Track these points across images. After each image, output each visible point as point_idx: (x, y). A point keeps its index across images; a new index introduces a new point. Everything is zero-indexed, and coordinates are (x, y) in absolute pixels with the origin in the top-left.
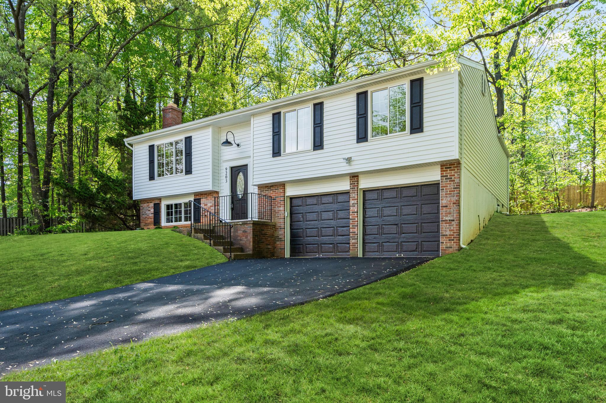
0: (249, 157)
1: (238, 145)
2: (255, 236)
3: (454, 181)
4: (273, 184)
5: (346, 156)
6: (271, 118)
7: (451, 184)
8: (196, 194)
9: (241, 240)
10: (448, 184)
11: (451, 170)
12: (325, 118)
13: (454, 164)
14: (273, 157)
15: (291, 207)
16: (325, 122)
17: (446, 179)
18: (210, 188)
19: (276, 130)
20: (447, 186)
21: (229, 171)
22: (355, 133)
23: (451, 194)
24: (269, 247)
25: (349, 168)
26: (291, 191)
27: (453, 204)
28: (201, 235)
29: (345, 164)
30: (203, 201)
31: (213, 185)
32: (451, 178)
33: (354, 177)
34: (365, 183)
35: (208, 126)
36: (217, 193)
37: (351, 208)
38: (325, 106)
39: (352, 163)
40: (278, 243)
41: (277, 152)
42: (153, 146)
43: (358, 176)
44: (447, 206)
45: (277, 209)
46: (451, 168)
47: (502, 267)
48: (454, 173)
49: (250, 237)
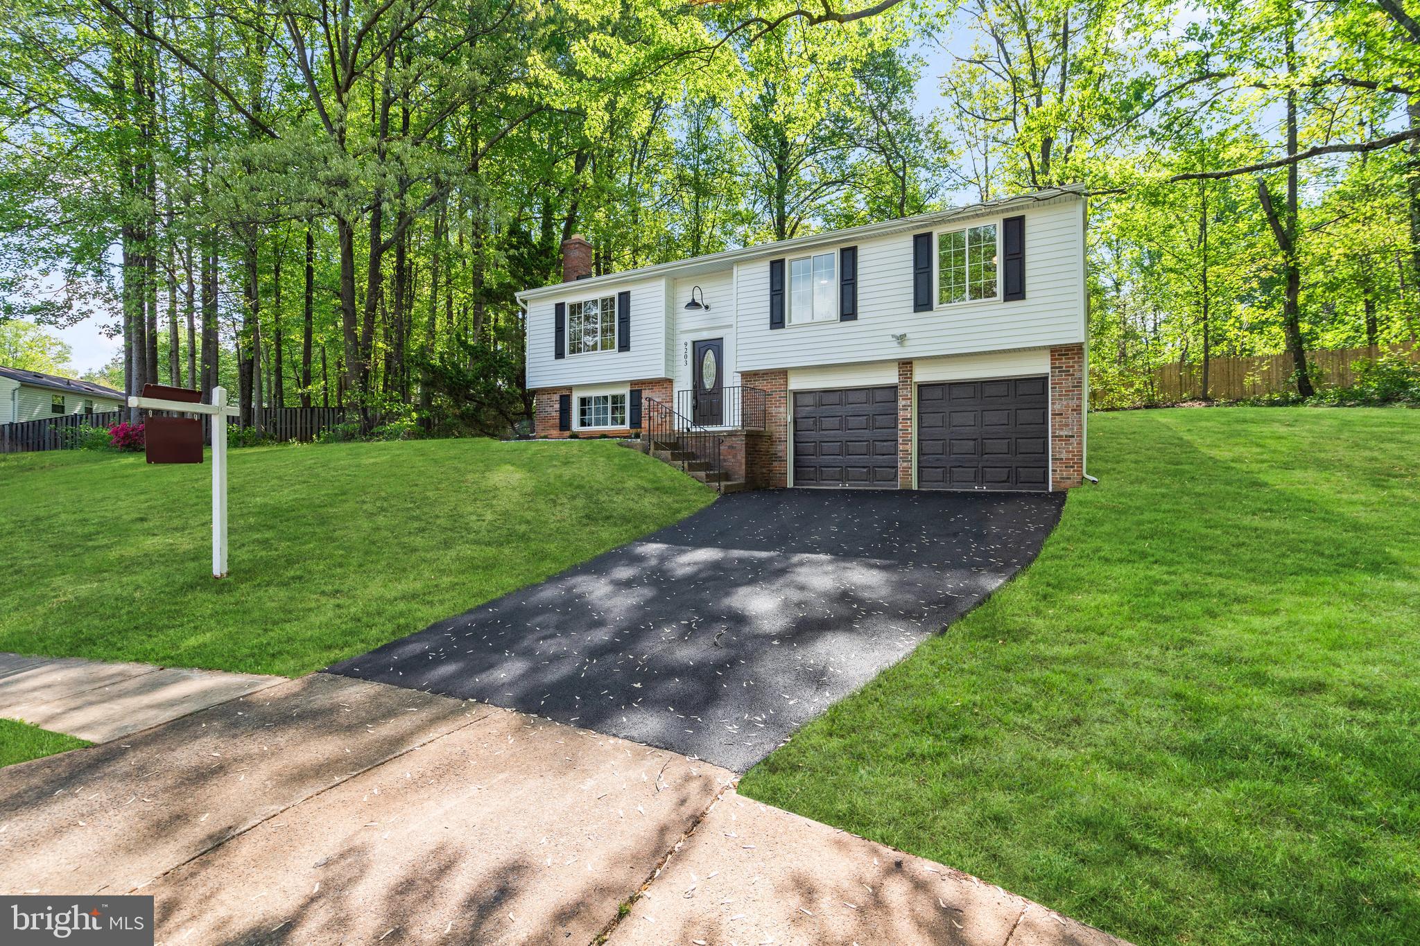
0: (731, 326)
1: (707, 307)
2: (748, 453)
4: (767, 372)
5: (898, 332)
6: (769, 268)
7: (1067, 379)
8: (633, 383)
9: (725, 460)
10: (1063, 380)
11: (1069, 358)
12: (859, 272)
13: (1073, 350)
14: (771, 328)
15: (795, 406)
16: (859, 278)
18: (660, 373)
19: (777, 287)
20: (1062, 383)
21: (690, 347)
22: (912, 296)
23: (1069, 395)
24: (764, 470)
25: (900, 350)
26: (796, 384)
27: (1072, 410)
28: (667, 454)
29: (895, 344)
30: (645, 394)
31: (667, 370)
32: (1068, 371)
33: (906, 365)
34: (922, 375)
35: (660, 276)
36: (670, 381)
37: (901, 413)
38: (860, 253)
39: (907, 343)
40: (775, 464)
41: (777, 321)
42: (563, 304)
43: (912, 364)
44: (1061, 414)
45: (773, 410)
46: (1068, 355)
47: (1174, 551)
48: (1074, 362)
49: (742, 456)
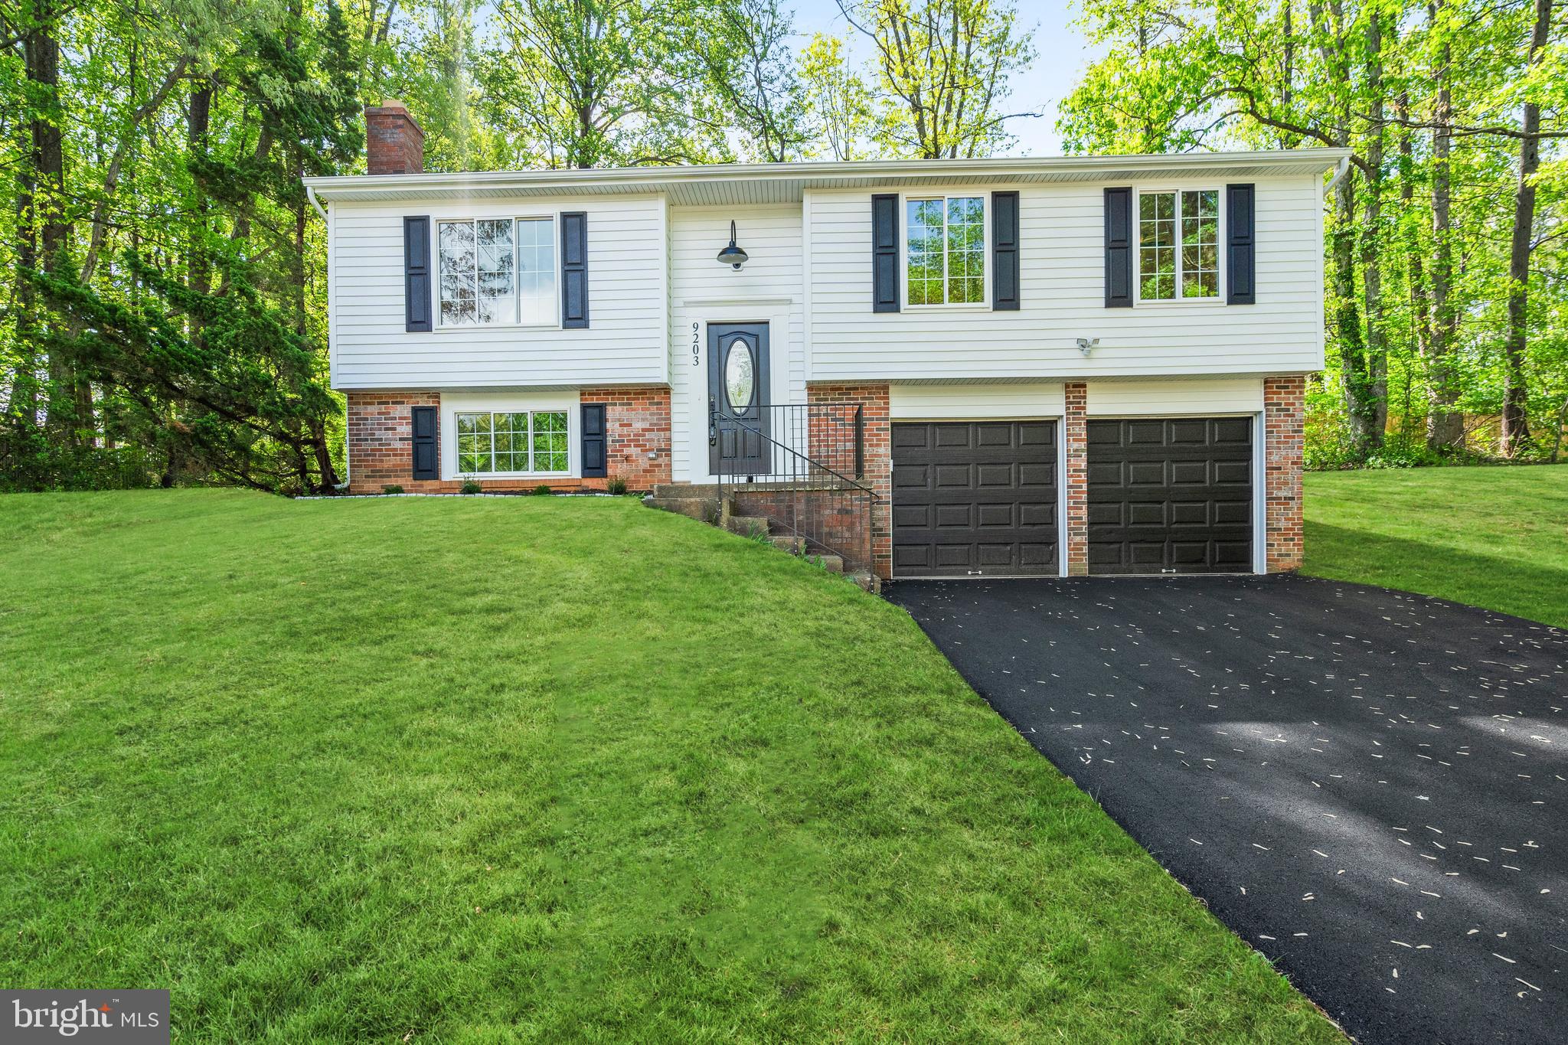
0: (786, 301)
1: (737, 265)
3: (1293, 415)
4: (856, 385)
6: (869, 207)
7: (1287, 421)
8: (584, 391)
10: (1282, 421)
11: (1289, 393)
12: (1023, 234)
13: (1294, 381)
14: (876, 310)
16: (1023, 245)
17: (1278, 410)
18: (658, 376)
19: (888, 242)
20: (1280, 426)
21: (702, 332)
22: (1102, 282)
23: (1287, 442)
26: (903, 408)
27: (1293, 463)
28: (759, 523)
29: (1078, 354)
30: (612, 413)
31: (660, 370)
32: (1288, 410)
33: (1075, 387)
34: (1100, 405)
35: (653, 192)
36: (667, 391)
38: (1022, 203)
41: (886, 299)
42: (423, 220)
43: (1084, 386)
44: (1280, 468)
45: (867, 451)
46: (1287, 387)
48: (1295, 398)
